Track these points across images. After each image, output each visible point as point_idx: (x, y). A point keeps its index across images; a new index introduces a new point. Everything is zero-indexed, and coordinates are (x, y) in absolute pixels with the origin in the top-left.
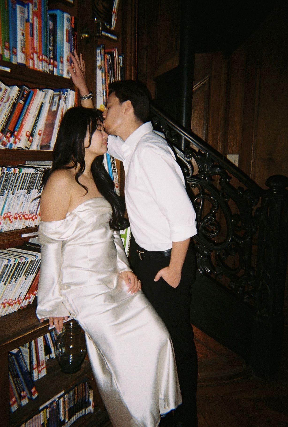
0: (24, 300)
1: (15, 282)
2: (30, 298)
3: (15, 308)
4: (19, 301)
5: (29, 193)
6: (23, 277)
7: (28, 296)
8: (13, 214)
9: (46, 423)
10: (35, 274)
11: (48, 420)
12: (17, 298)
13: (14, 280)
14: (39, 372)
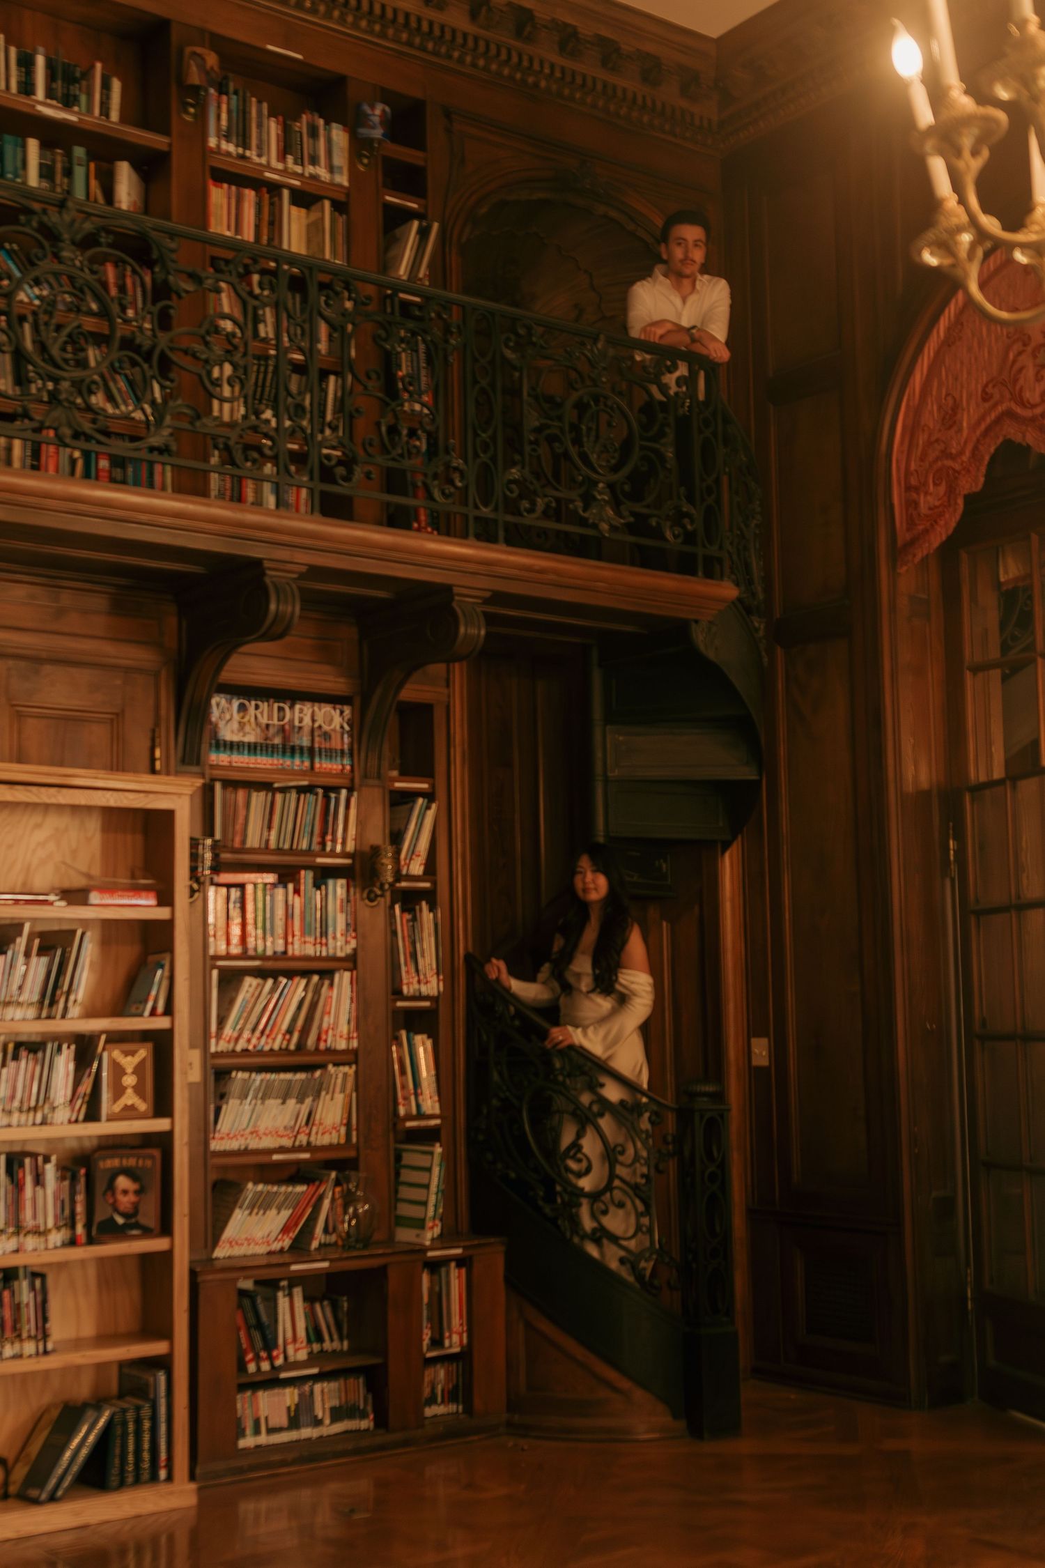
0: (276, 1243)
1: (264, 1214)
2: (284, 1241)
3: (262, 1249)
4: (268, 1242)
5: (284, 1103)
6: (274, 1212)
7: (280, 1237)
8: (262, 1129)
9: (293, 1408)
10: (290, 1211)
11: (297, 1406)
12: (266, 1234)
13: (261, 1212)
14: (296, 1350)
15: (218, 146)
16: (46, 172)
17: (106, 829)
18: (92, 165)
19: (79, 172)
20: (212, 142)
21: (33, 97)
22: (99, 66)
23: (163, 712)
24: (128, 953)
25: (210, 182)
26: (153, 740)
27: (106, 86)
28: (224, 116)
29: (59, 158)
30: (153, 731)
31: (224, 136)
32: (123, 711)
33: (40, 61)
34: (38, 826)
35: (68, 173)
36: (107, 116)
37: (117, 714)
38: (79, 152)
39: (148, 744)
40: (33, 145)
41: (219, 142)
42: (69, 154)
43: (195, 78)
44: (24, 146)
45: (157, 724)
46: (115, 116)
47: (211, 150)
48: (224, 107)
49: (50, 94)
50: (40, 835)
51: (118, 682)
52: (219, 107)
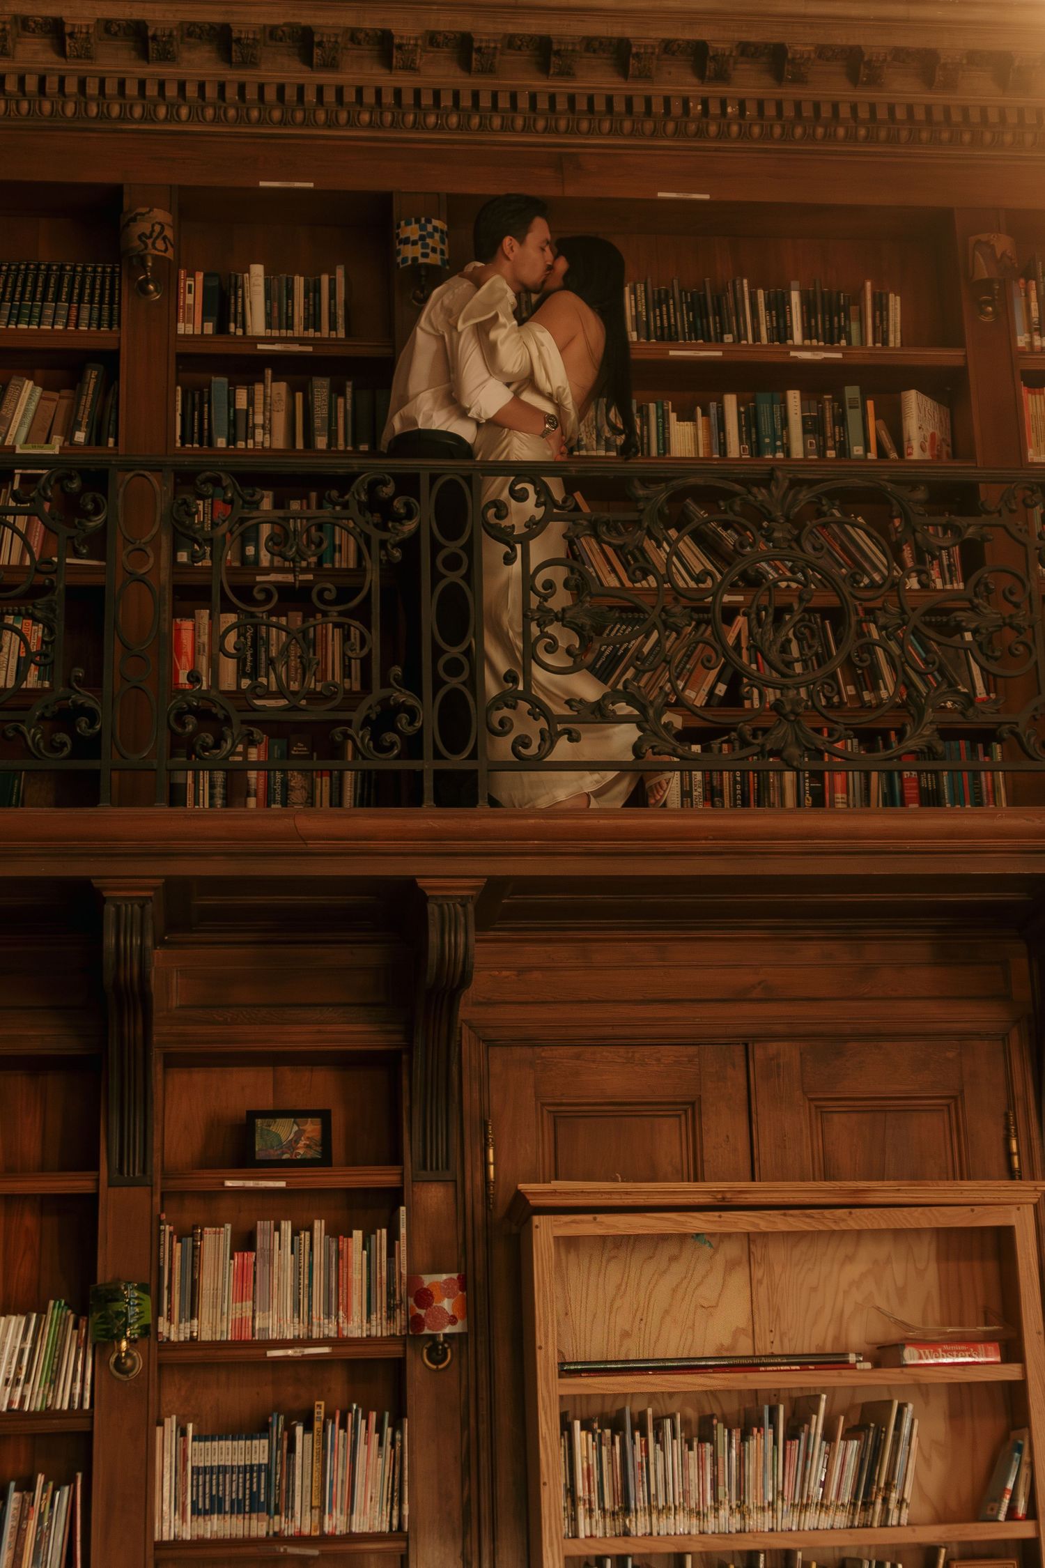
15: (1031, 344)
16: (813, 426)
17: (943, 1256)
18: (870, 404)
19: (853, 416)
20: (1022, 341)
21: (790, 342)
22: (868, 284)
23: (1018, 1088)
24: (988, 1428)
25: (1024, 390)
26: (1007, 1129)
27: (881, 306)
28: (1034, 305)
29: (828, 406)
30: (1007, 1115)
31: (1036, 330)
32: (962, 1092)
33: (795, 297)
34: (849, 1259)
35: (841, 420)
36: (885, 342)
37: (954, 1098)
38: (852, 392)
39: (1002, 1133)
40: (794, 398)
41: (1031, 337)
42: (839, 400)
43: (983, 270)
44: (784, 401)
45: (1011, 1105)
46: (895, 339)
47: (1022, 352)
48: (1033, 294)
49: (807, 334)
50: (853, 1271)
51: (951, 1055)
52: (1027, 295)
